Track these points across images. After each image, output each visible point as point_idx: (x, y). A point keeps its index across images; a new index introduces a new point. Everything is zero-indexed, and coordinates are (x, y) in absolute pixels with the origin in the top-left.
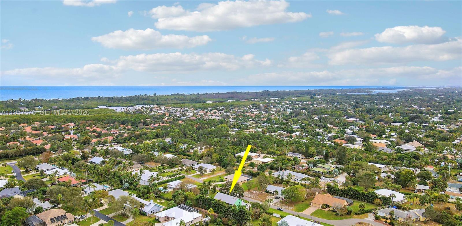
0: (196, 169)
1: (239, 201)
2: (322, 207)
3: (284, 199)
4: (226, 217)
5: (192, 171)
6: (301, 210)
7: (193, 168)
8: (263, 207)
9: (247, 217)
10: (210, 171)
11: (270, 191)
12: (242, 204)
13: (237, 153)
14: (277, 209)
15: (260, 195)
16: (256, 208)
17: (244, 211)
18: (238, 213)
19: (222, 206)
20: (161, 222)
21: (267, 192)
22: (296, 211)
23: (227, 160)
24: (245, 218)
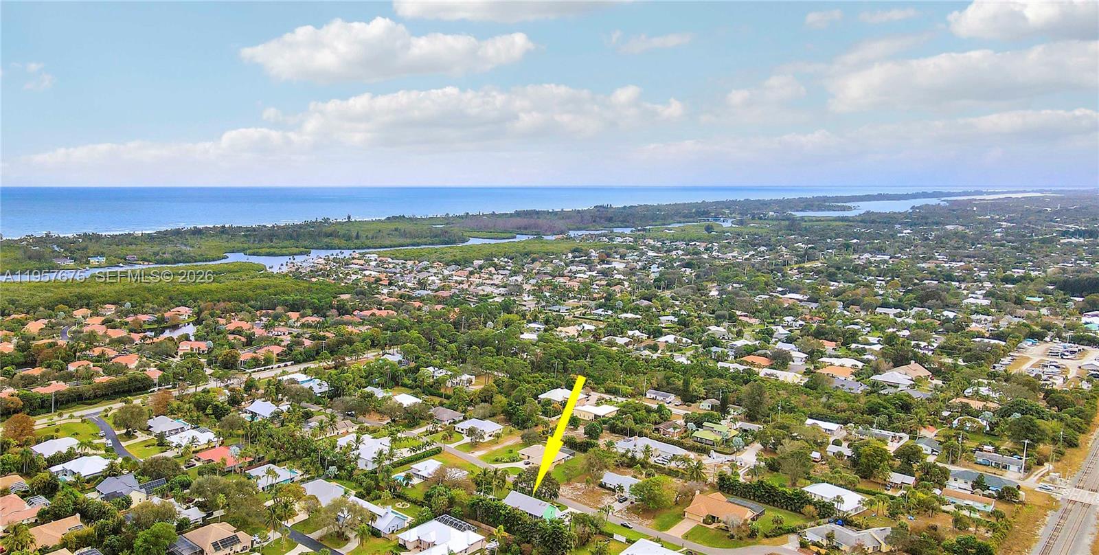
0: (462, 430)
1: (551, 509)
2: (704, 522)
3: (635, 503)
4: (528, 542)
5: (455, 435)
6: (666, 526)
7: (456, 429)
8: (595, 522)
9: (566, 542)
10: (490, 436)
11: (608, 486)
12: (557, 514)
13: (544, 391)
14: (622, 524)
15: (589, 494)
16: (582, 525)
17: (560, 531)
18: (550, 536)
19: (520, 520)
20: (410, 551)
21: (602, 486)
22: (657, 529)
23: (524, 410)
24: (563, 544)
